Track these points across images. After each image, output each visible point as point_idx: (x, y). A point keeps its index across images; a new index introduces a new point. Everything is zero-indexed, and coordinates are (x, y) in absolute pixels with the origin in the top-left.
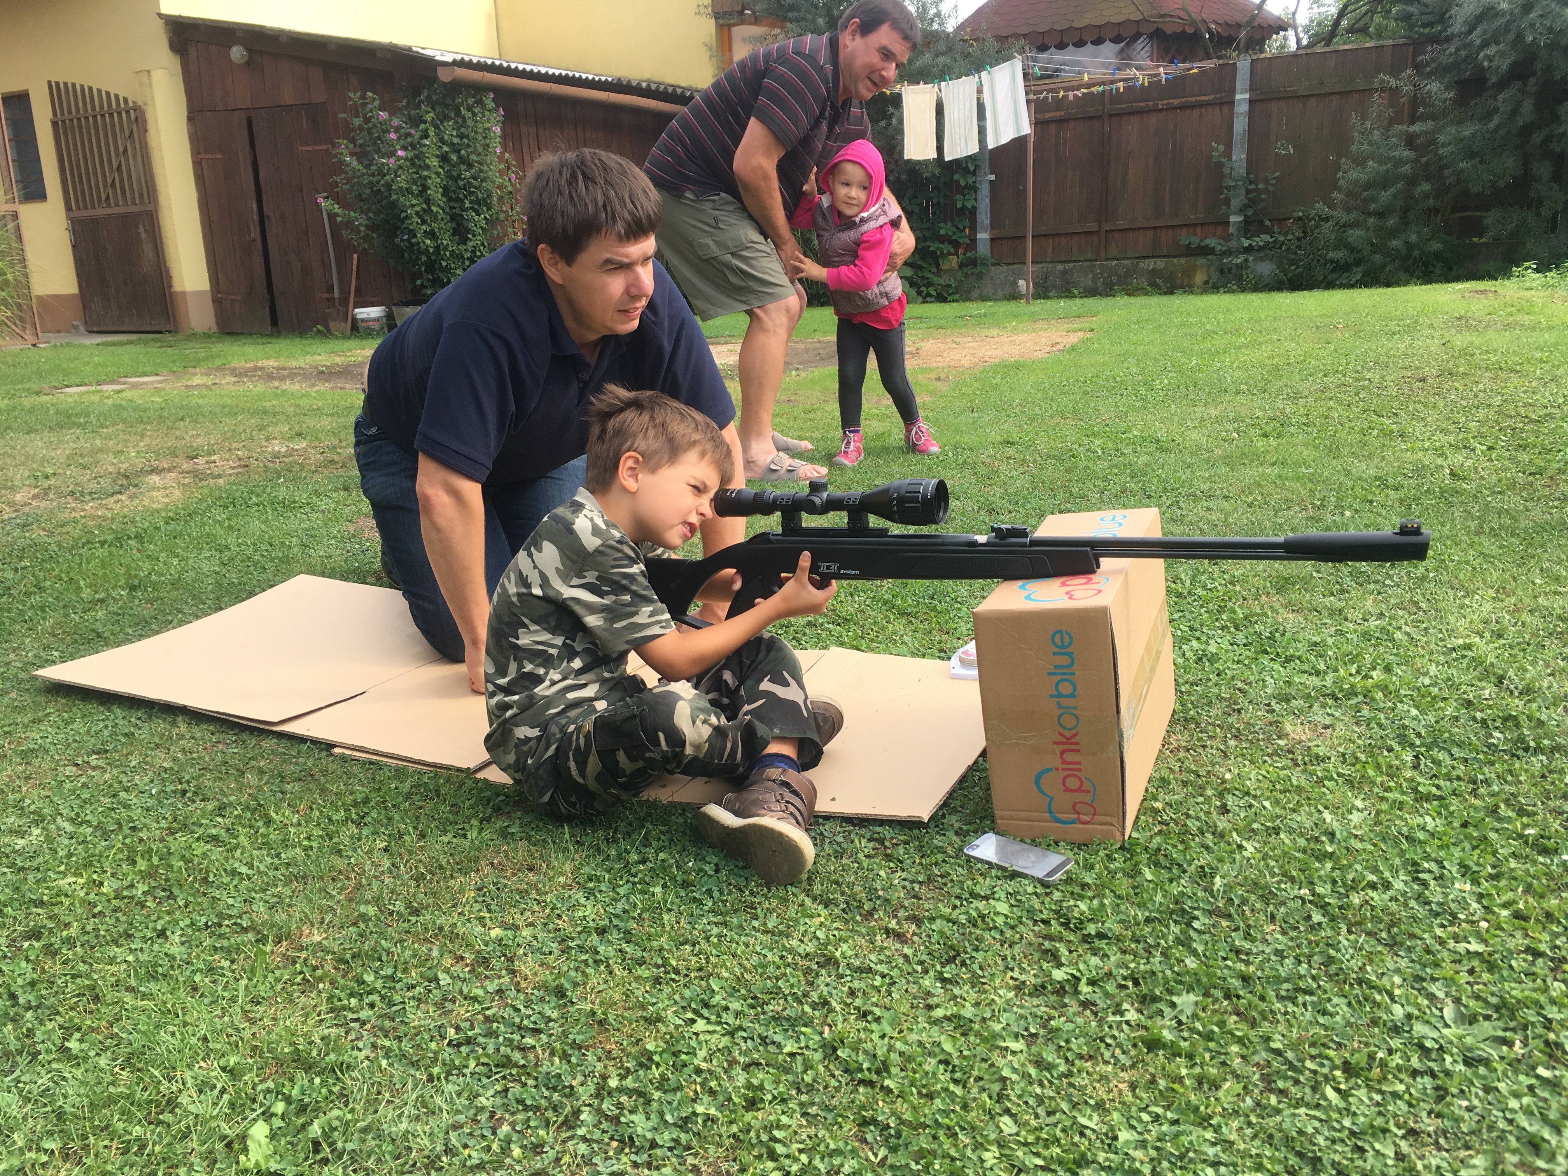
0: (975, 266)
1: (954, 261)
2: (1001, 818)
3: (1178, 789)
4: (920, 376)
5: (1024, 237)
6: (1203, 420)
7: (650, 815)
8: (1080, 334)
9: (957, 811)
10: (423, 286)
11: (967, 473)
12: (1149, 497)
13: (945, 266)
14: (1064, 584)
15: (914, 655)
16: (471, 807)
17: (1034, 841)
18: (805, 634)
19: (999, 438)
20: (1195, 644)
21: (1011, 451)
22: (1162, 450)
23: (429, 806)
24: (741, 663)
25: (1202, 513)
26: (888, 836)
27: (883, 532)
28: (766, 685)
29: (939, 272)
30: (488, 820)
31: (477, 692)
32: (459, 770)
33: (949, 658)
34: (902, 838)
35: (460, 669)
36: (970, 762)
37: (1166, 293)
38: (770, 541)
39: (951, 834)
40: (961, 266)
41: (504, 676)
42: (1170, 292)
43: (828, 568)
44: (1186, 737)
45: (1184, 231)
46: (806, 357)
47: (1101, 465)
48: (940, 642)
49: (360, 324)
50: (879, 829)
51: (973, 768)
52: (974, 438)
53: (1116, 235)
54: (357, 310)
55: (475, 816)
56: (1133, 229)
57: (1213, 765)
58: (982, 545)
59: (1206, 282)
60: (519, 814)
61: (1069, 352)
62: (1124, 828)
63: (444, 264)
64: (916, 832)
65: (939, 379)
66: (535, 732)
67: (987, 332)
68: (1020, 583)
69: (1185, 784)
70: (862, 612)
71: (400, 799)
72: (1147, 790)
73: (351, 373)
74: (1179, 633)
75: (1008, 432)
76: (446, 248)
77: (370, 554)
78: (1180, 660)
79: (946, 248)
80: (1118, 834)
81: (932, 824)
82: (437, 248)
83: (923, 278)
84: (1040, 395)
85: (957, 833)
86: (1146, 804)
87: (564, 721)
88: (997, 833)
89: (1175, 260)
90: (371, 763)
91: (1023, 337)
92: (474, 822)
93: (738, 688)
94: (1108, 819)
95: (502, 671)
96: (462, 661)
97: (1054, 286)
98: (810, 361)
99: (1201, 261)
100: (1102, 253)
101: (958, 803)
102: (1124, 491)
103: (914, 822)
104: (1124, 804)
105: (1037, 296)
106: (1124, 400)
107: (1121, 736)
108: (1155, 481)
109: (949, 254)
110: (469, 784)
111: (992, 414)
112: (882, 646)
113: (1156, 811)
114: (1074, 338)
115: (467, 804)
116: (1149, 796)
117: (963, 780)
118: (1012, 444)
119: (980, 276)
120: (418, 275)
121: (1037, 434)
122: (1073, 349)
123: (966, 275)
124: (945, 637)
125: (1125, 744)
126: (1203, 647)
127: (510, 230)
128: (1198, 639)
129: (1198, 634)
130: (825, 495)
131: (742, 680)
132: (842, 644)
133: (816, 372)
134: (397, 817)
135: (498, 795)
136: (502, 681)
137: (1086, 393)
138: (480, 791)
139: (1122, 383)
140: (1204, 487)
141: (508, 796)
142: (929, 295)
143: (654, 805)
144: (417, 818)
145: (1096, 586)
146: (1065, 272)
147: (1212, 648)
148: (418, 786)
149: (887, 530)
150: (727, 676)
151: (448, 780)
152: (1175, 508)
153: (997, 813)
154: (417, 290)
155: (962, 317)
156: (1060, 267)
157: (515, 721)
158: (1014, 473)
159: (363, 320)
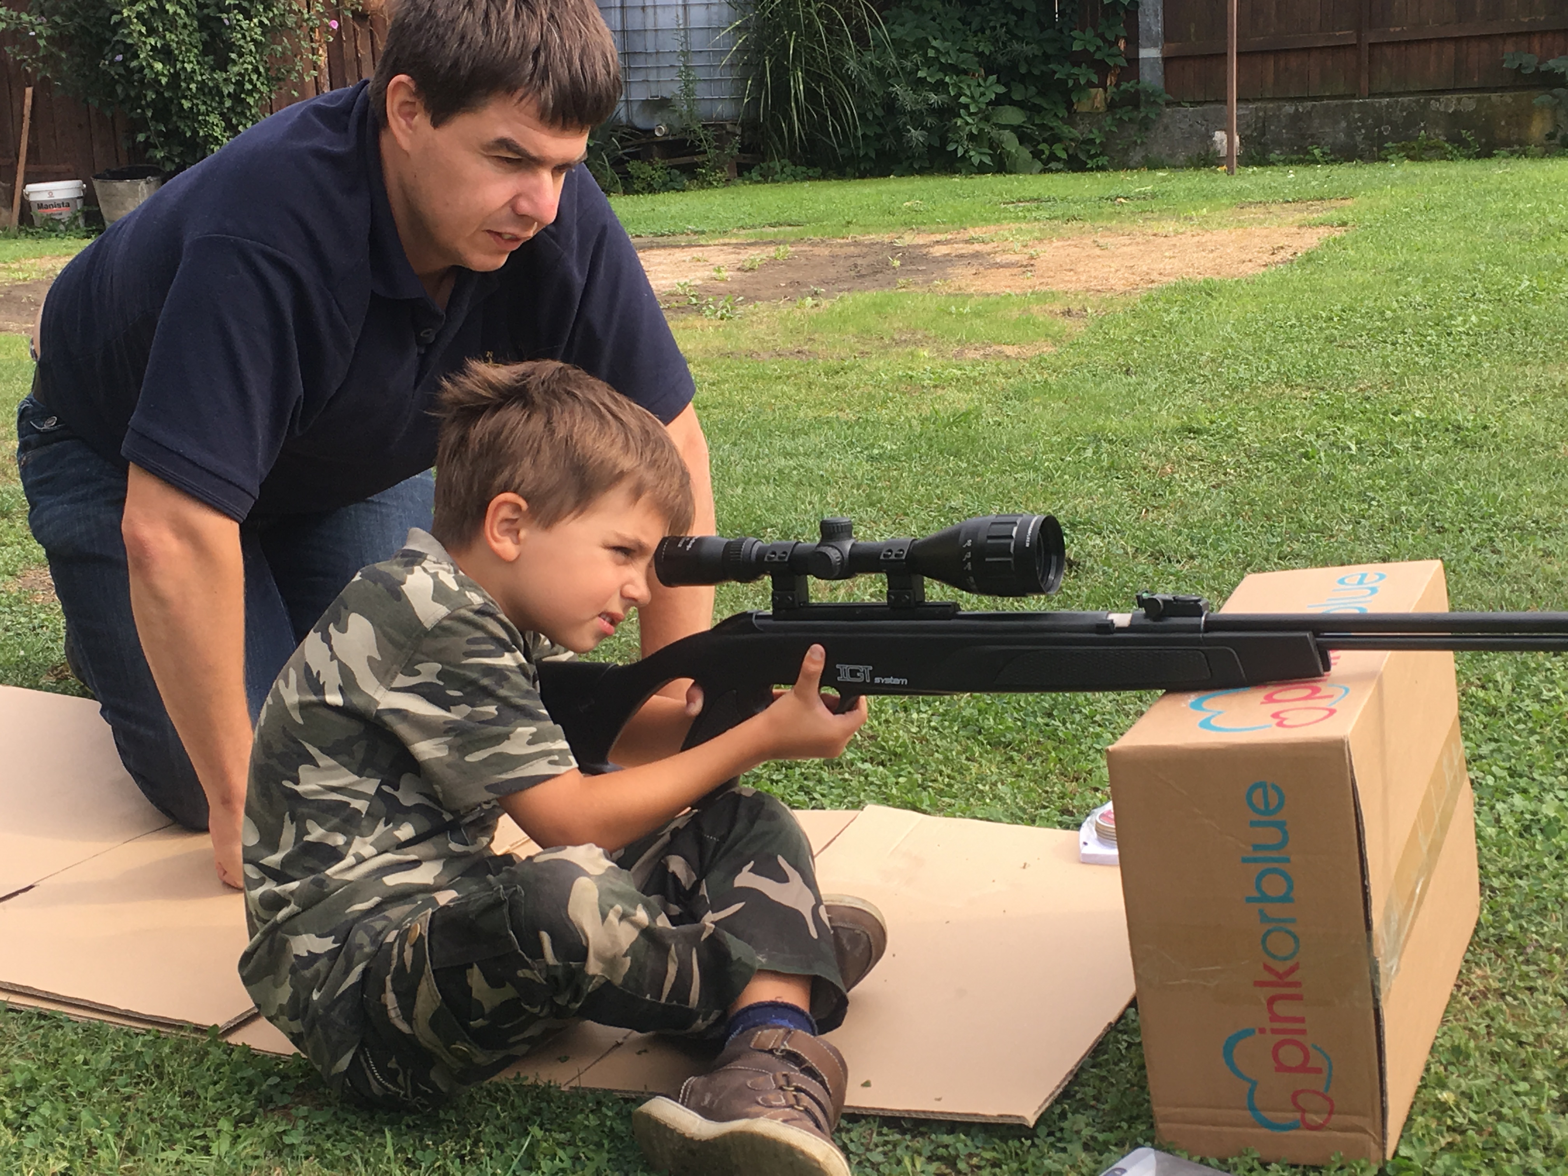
0: (1137, 107)
1: (1099, 97)
2: (1166, 1119)
3: (1485, 1067)
4: (1035, 308)
5: (1223, 56)
6: (1539, 390)
7: (538, 1112)
8: (1323, 232)
9: (1087, 1107)
10: (148, 145)
11: (1116, 485)
12: (1441, 530)
13: (1083, 107)
14: (1269, 699)
15: (1015, 819)
16: (220, 1097)
17: (1223, 1161)
18: (820, 781)
19: (1174, 422)
20: (1518, 800)
21: (1194, 446)
22: (1464, 444)
23: (144, 1095)
24: (701, 842)
25: (1535, 561)
26: (963, 1151)
27: (949, 610)
28: (746, 879)
29: (1072, 117)
30: (249, 1120)
31: (232, 888)
32: (198, 1029)
33: (1078, 826)
34: (988, 1155)
35: (201, 843)
36: (1112, 1017)
37: (1478, 156)
38: (753, 629)
39: (1075, 1149)
40: (1111, 106)
41: (275, 849)
42: (1486, 153)
43: (853, 673)
44: (1500, 972)
45: (1509, 47)
46: (831, 272)
47: (1355, 471)
48: (1062, 797)
49: (36, 212)
50: (946, 1139)
51: (1117, 1028)
52: (1129, 422)
53: (1388, 51)
54: (30, 187)
55: (226, 1113)
56: (1419, 41)
57: (1547, 1024)
58: (1121, 630)
59: (1551, 136)
60: (303, 1110)
61: (1302, 265)
62: (1384, 1136)
63: (186, 104)
64: (1013, 1144)
65: (1068, 313)
66: (327, 944)
67: (1155, 227)
68: (1192, 698)
69: (1495, 1057)
70: (923, 740)
71: (93, 1082)
72: (1427, 1070)
73: (17, 300)
74: (1490, 780)
75: (1190, 411)
76: (190, 78)
77: (46, 633)
78: (1491, 831)
79: (1085, 74)
80: (1374, 1147)
81: (1043, 1131)
82: (175, 77)
83: (1043, 127)
84: (1248, 343)
85: (1086, 1147)
86: (1425, 1094)
87: (379, 925)
88: (1157, 1147)
89: (1494, 97)
90: (42, 1016)
91: (1222, 235)
92: (225, 1125)
93: (697, 886)
94: (1356, 1120)
95: (270, 842)
96: (204, 829)
97: (1278, 143)
98: (837, 280)
99: (1541, 98)
100: (1364, 83)
101: (1090, 1091)
102: (1396, 519)
103: (1011, 1127)
104: (1383, 1092)
105: (1247, 160)
106: (1399, 354)
107: (1375, 970)
108: (1451, 501)
109: (1090, 84)
110: (216, 1054)
111: (1163, 376)
112: (960, 803)
113: (1443, 1107)
114: (1312, 239)
115: (212, 1091)
116: (1431, 1080)
117: (1099, 1049)
118: (1198, 432)
119: (1145, 125)
120: (141, 125)
121: (1242, 414)
122: (1309, 258)
123: (1120, 123)
124: (1071, 786)
125: (1383, 985)
126: (1532, 806)
127: (305, 44)
128: (1525, 791)
129: (1523, 782)
130: (848, 546)
131: (702, 869)
132: (887, 800)
133: (849, 299)
134: (85, 1116)
135: (267, 1075)
136: (274, 859)
137: (1330, 340)
138: (237, 1067)
139: (1395, 320)
140: (1540, 512)
141: (284, 1077)
142: (1053, 157)
143: (544, 1094)
144: (123, 1116)
145: (1325, 703)
146: (1296, 117)
147: (1549, 810)
148: (123, 1059)
149: (956, 606)
150: (677, 865)
151: (178, 1049)
152: (1487, 551)
153: (1158, 1110)
154: (138, 152)
155: (1113, 199)
156: (1289, 109)
157: (291, 926)
158: (1200, 486)
159: (40, 205)
